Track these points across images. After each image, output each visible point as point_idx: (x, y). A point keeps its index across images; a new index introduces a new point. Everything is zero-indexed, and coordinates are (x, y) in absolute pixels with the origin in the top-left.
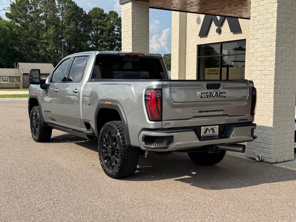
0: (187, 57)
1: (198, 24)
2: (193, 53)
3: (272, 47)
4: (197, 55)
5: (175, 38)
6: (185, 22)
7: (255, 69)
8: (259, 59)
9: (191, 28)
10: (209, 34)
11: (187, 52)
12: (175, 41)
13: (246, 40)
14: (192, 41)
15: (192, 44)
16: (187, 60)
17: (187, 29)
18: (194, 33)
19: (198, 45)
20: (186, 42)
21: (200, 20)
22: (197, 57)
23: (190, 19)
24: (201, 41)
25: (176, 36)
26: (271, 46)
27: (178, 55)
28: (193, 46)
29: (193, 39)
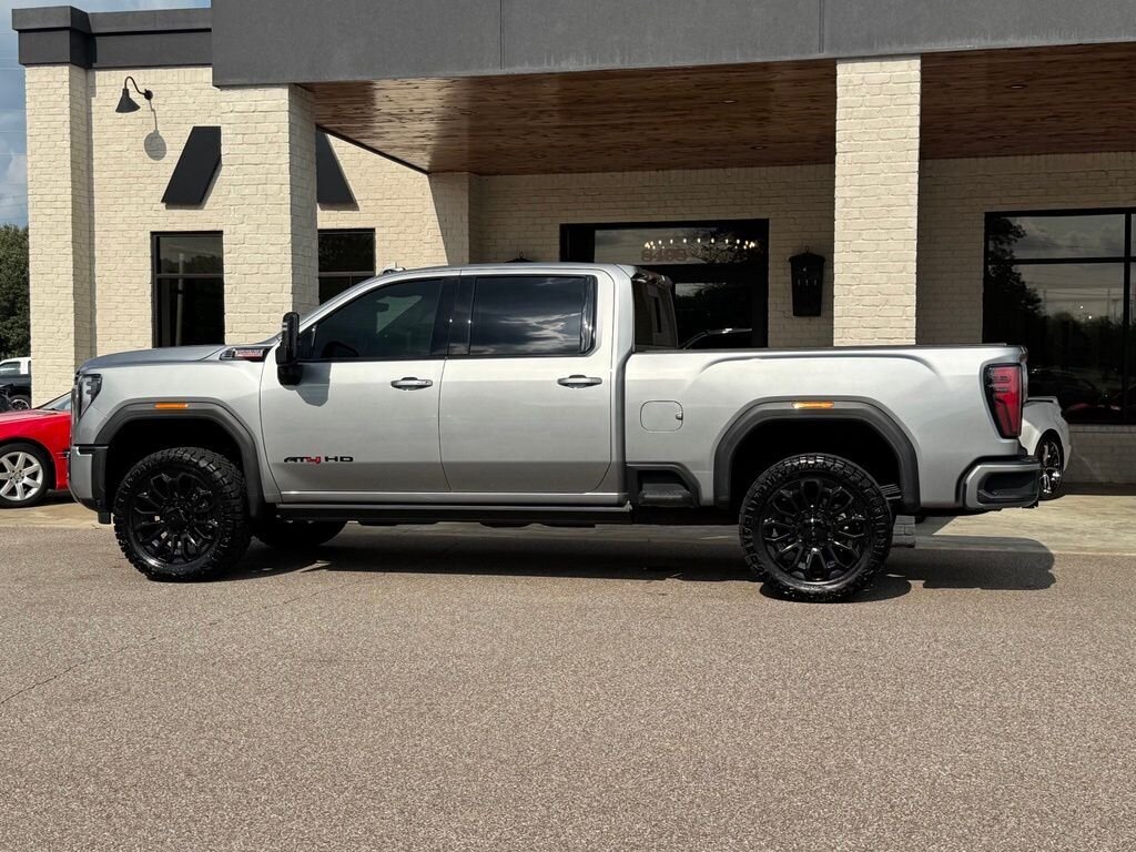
0: (97, 272)
1: (151, 157)
2: (130, 260)
3: (904, 274)
4: (153, 270)
5: (48, 198)
6: (85, 142)
7: (854, 323)
8: (867, 300)
9: (115, 167)
10: (212, 199)
11: (97, 254)
12: (48, 211)
13: (377, 231)
14: (124, 214)
15: (125, 227)
16: (98, 286)
17: (95, 169)
18: (136, 187)
19: (153, 233)
20: (91, 218)
21: (164, 144)
22: (153, 276)
23: (109, 135)
24: (172, 219)
25: (56, 191)
26: (901, 272)
27: (70, 264)
28: (133, 234)
29: (127, 208)
